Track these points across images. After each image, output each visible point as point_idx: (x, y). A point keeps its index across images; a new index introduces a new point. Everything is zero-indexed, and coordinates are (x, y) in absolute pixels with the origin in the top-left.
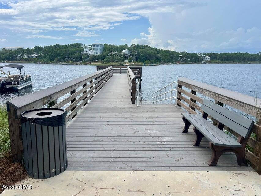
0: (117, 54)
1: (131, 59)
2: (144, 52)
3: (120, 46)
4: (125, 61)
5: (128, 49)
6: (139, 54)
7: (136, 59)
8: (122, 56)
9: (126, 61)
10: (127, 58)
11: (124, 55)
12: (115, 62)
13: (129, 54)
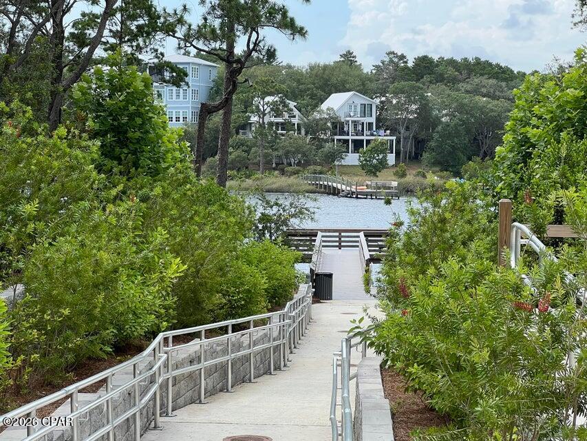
0: (295, 121)
1: (382, 148)
2: (461, 108)
3: (312, 68)
4: (343, 163)
5: (364, 85)
6: (426, 119)
7: (410, 146)
8: (325, 130)
9: (352, 159)
10: (358, 145)
11: (338, 127)
12: (283, 172)
13: (367, 120)
